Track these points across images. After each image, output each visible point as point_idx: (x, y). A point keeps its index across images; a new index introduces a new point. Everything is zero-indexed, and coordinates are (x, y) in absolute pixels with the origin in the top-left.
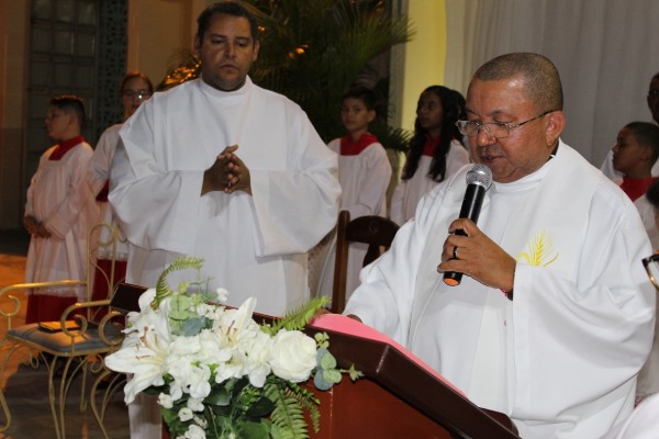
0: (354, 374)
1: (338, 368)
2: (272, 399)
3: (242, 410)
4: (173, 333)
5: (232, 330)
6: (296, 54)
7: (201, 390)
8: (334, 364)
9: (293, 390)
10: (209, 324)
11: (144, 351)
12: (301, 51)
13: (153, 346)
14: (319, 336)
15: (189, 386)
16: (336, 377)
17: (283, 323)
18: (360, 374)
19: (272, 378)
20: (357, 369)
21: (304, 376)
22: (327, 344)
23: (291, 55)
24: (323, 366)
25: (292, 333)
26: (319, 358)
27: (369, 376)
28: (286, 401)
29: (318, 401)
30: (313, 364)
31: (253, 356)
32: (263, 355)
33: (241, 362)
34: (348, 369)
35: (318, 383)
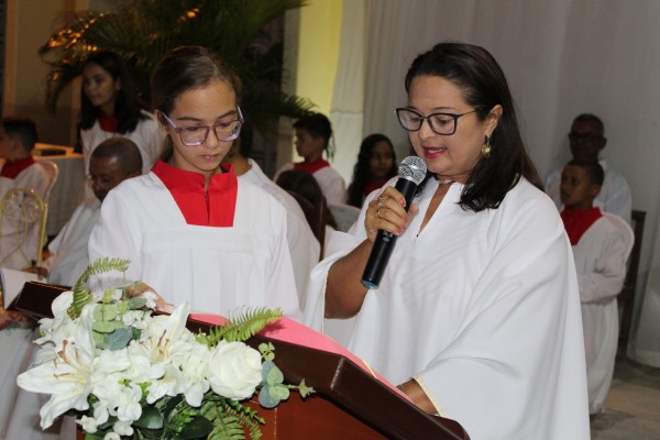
0: (305, 390)
1: (285, 382)
2: (209, 417)
3: (175, 432)
4: (97, 347)
5: (164, 341)
6: (187, 17)
7: (131, 412)
8: (282, 379)
9: (234, 408)
10: (136, 334)
11: (63, 368)
12: (191, 14)
13: (74, 362)
14: (263, 347)
15: (116, 409)
16: (283, 393)
17: (222, 332)
18: (311, 390)
19: (210, 396)
20: (307, 385)
21: (248, 393)
22: (272, 356)
23: (183, 18)
24: (270, 382)
25: (235, 343)
26: (265, 373)
27: (321, 393)
28: (226, 420)
29: (262, 420)
30: (258, 380)
31: (189, 370)
32: (200, 370)
33: (175, 377)
34: (298, 384)
35: (263, 400)
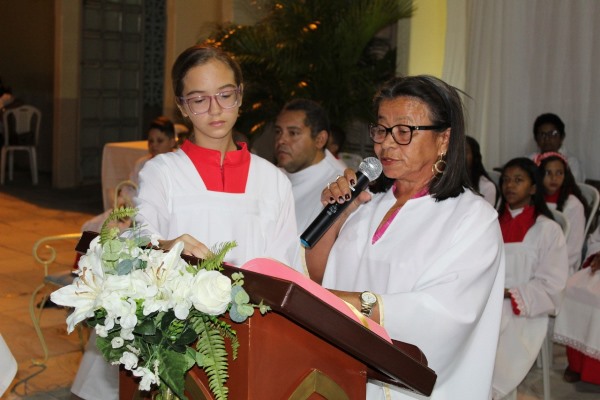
0: (264, 309)
1: (251, 302)
2: (198, 331)
3: (171, 341)
4: (107, 273)
5: (161, 271)
6: (309, 28)
7: (129, 322)
8: (248, 300)
9: (212, 322)
10: (143, 265)
11: (83, 288)
12: (314, 26)
13: (92, 284)
14: (235, 276)
15: (119, 318)
16: (249, 311)
17: (205, 264)
18: (269, 308)
19: (194, 312)
20: (265, 303)
21: (221, 310)
22: (242, 282)
23: (306, 29)
24: (237, 302)
25: (210, 272)
26: (233, 294)
27: (276, 310)
28: (210, 332)
29: (234, 332)
30: (228, 300)
31: (178, 293)
32: (186, 291)
33: (168, 298)
34: (258, 304)
35: (233, 316)
